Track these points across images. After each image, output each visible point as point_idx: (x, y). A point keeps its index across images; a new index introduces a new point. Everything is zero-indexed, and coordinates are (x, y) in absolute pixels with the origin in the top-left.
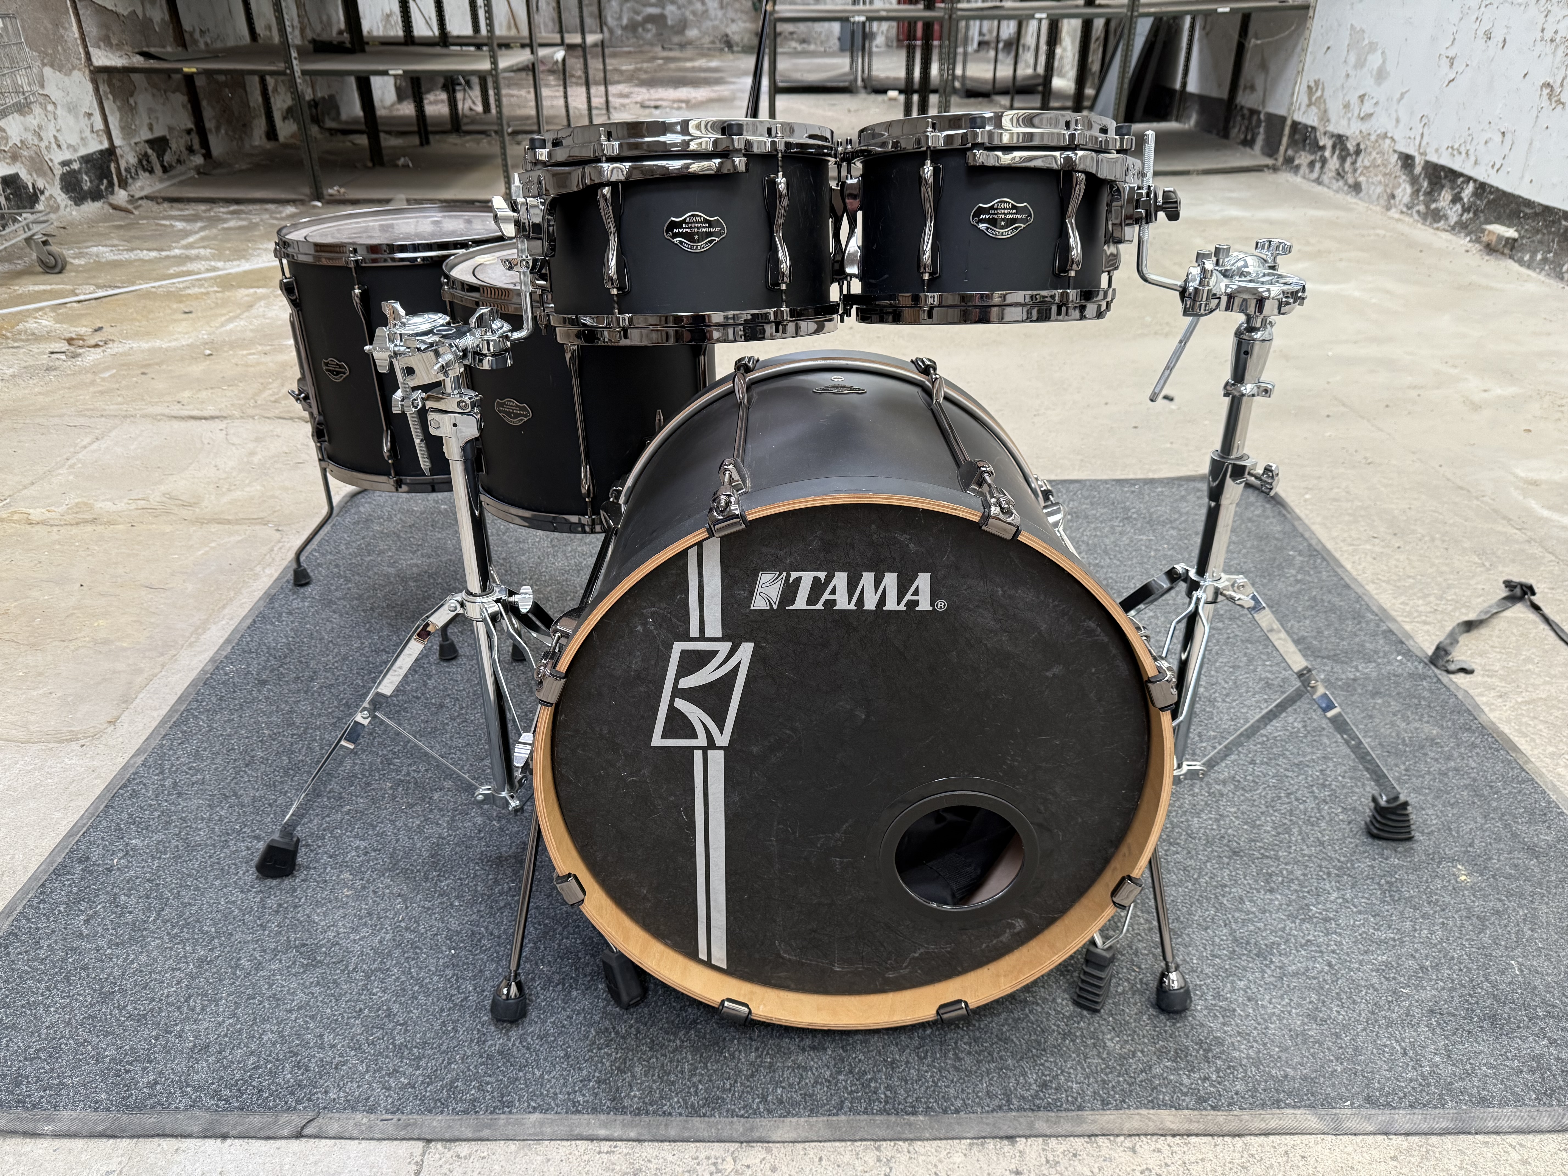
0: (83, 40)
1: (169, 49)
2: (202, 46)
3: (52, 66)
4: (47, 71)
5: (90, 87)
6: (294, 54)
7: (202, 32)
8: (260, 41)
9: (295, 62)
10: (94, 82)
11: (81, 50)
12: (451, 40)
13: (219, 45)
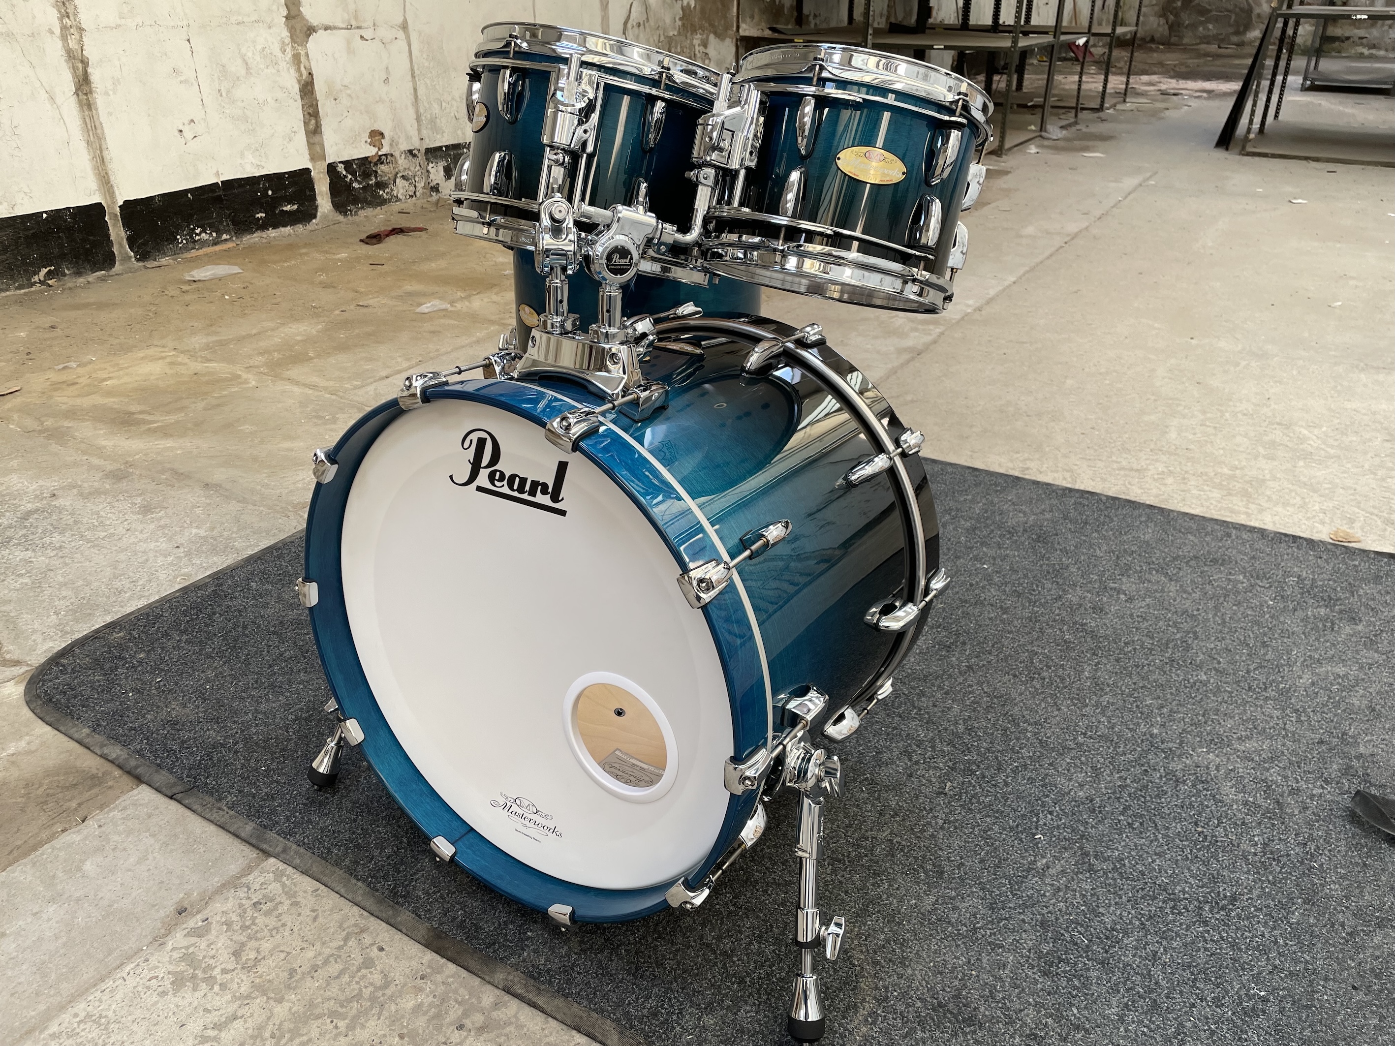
0: (738, 18)
1: (790, 27)
2: (812, 26)
3: (715, 33)
4: (712, 37)
5: (733, 50)
6: (870, 31)
7: (815, 16)
8: (854, 25)
9: (870, 37)
10: (737, 47)
11: (735, 25)
12: (1001, 28)
13: (824, 26)
